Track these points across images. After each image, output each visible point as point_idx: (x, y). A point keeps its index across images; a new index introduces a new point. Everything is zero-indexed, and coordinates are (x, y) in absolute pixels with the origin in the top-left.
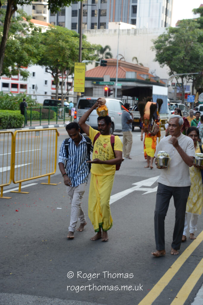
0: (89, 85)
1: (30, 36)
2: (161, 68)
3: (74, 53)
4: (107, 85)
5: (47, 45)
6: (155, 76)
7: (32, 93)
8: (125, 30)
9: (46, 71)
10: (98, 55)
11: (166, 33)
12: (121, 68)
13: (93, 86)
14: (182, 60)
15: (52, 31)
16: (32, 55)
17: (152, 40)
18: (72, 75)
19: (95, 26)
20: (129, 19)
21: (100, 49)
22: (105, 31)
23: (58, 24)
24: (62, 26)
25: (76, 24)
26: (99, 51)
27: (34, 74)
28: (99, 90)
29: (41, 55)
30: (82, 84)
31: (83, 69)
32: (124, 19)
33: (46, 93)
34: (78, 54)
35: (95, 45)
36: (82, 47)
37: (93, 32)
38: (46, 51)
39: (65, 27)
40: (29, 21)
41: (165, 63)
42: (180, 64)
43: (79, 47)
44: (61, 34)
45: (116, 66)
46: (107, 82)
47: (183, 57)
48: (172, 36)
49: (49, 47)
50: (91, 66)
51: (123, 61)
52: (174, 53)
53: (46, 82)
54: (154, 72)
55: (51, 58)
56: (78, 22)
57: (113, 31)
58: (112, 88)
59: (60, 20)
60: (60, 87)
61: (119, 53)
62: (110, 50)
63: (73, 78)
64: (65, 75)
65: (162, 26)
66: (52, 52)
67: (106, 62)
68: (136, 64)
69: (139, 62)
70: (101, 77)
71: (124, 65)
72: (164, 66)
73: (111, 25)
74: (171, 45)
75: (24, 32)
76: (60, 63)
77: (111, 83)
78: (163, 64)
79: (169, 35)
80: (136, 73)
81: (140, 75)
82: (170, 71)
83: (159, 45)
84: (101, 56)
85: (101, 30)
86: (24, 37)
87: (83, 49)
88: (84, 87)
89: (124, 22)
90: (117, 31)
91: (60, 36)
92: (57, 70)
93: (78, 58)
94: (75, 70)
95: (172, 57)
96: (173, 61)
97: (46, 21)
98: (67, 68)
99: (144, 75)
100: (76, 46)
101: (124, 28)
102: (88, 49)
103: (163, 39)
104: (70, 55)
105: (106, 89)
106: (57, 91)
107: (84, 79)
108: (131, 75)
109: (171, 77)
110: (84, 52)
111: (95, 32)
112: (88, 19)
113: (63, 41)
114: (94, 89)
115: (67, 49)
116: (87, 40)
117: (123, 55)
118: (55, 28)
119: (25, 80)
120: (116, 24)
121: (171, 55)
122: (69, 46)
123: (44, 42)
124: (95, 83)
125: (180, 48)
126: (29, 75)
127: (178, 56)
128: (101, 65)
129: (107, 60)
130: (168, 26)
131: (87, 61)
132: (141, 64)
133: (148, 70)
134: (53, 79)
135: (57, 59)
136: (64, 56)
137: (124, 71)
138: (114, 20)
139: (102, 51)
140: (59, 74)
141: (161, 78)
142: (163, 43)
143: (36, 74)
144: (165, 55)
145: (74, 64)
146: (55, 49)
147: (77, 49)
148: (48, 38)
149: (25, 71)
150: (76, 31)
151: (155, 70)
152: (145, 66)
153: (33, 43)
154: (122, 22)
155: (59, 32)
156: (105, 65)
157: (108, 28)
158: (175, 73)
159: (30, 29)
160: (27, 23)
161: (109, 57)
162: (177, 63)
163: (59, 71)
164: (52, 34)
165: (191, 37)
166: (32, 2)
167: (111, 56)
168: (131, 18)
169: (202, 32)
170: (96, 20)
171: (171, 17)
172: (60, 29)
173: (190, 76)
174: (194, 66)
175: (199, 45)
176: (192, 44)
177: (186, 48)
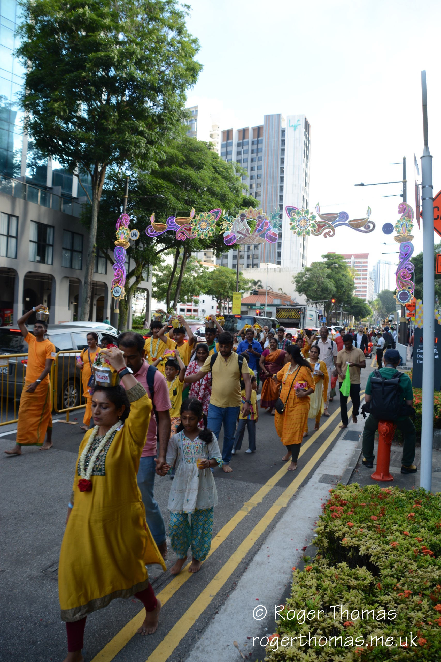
0: (245, 309)
1: (201, 274)
2: (300, 296)
3: (232, 285)
4: (258, 309)
5: (213, 280)
7: (202, 315)
8: (273, 269)
9: (213, 299)
10: (252, 287)
11: (303, 271)
12: (269, 296)
13: (247, 310)
14: (315, 291)
15: (218, 270)
16: (202, 287)
17: (293, 276)
18: (232, 302)
19: (250, 266)
20: (275, 261)
21: (253, 282)
22: (258, 269)
23: (223, 265)
24: (225, 266)
25: (235, 264)
26: (253, 284)
27: (203, 301)
28: (252, 313)
29: (208, 287)
30: (239, 308)
31: (240, 297)
32: (272, 261)
34: (236, 286)
35: (249, 280)
37: (248, 270)
38: (212, 284)
39: (227, 267)
40: (199, 263)
41: (303, 292)
42: (314, 294)
45: (266, 295)
46: (258, 307)
47: (316, 289)
49: (215, 281)
50: (246, 295)
51: (271, 291)
52: (309, 286)
53: (212, 307)
54: (294, 299)
55: (215, 289)
56: (237, 263)
57: (263, 270)
58: (262, 311)
59: (224, 263)
60: (223, 310)
61: (268, 285)
62: (261, 283)
63: (232, 304)
64: (227, 302)
65: (300, 266)
66: (216, 285)
67: (258, 292)
68: (281, 294)
70: (254, 303)
71: (272, 294)
72: (302, 295)
73: (262, 265)
74: (307, 280)
75: (196, 271)
76: (223, 293)
77: (261, 307)
78: (301, 293)
79: (306, 273)
80: (281, 300)
81: (284, 301)
82: (307, 299)
83: (298, 279)
84: (254, 287)
85: (254, 269)
86: (196, 275)
87: (240, 282)
88: (240, 311)
89: (272, 263)
90: (267, 270)
91: (223, 273)
92: (220, 298)
93: (236, 289)
94: (234, 298)
95: (308, 289)
96: (309, 291)
97: (213, 263)
98: (228, 297)
99: (287, 301)
100: (234, 280)
102: (244, 282)
103: (301, 275)
104: (229, 287)
105: (258, 312)
107: (241, 304)
108: (277, 302)
109: (308, 304)
110: (241, 285)
111: (250, 270)
112: (245, 261)
113: (224, 277)
114: (248, 312)
115: (228, 283)
116: (243, 276)
117: (271, 287)
118: (220, 268)
119: (196, 306)
120: (266, 264)
122: (229, 280)
123: (211, 278)
124: (249, 307)
125: (314, 282)
126: (199, 302)
127: (312, 288)
128: (255, 294)
129: (259, 290)
130: (304, 266)
131: (243, 291)
132: (285, 293)
133: (290, 298)
134: (217, 305)
135: (221, 290)
136: (225, 287)
137: (272, 299)
138: (264, 262)
139: (255, 283)
140: (222, 301)
141: (300, 304)
142: (301, 278)
143: (205, 302)
144: (302, 287)
145: (233, 294)
146: (219, 283)
147: (236, 282)
148: (214, 275)
149: (197, 299)
150: (235, 270)
151: (296, 298)
152: (288, 295)
153: (202, 279)
154: (270, 263)
155: (223, 271)
156: (257, 294)
157: (260, 267)
158: (310, 300)
159: (201, 269)
160: (198, 265)
161: (260, 288)
162: (312, 293)
163: (222, 298)
164: (217, 272)
165: (321, 275)
166: (202, 250)
167: (262, 288)
168: (277, 260)
169: (329, 271)
170: (251, 261)
171: (306, 260)
172: (224, 268)
173: (322, 302)
174: (325, 295)
175: (327, 280)
176: (323, 279)
177: (318, 282)
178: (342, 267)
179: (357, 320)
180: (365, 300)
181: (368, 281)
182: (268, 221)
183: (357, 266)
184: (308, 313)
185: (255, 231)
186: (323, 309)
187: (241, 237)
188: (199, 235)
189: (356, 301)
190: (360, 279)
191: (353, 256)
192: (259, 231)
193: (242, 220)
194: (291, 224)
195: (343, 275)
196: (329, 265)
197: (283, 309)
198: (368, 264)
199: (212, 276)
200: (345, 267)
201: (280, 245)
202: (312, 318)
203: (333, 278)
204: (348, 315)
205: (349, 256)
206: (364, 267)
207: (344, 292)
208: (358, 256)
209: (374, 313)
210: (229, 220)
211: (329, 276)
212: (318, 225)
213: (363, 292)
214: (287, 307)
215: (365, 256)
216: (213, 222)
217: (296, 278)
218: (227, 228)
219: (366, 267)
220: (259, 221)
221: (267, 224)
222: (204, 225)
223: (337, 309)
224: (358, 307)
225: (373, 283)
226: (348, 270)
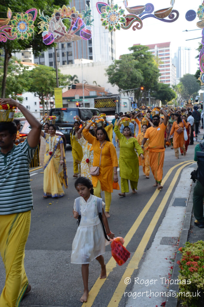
0: (65, 102)
1: (22, 73)
2: (113, 87)
3: (52, 82)
4: (77, 102)
5: (34, 78)
6: (109, 93)
8: (86, 64)
9: (35, 96)
10: (69, 82)
11: (114, 64)
12: (86, 89)
13: (68, 103)
14: (126, 81)
15: (37, 68)
16: (25, 86)
17: (105, 69)
18: (53, 97)
19: (65, 63)
20: (88, 56)
21: (70, 77)
22: (72, 65)
23: (41, 63)
24: (43, 64)
25: (52, 62)
26: (70, 79)
27: (27, 98)
28: (72, 106)
29: (30, 85)
30: (60, 102)
31: (61, 92)
32: (85, 56)
33: (36, 111)
34: (55, 82)
35: (66, 75)
36: (58, 77)
37: (64, 67)
38: (34, 82)
39: (45, 65)
40: (19, 62)
41: (115, 83)
42: (124, 84)
43: (56, 77)
44: (43, 70)
45: (82, 88)
46: (77, 100)
47: (127, 79)
48: (117, 65)
49: (35, 79)
50: (65, 90)
51: (87, 84)
52: (120, 77)
53: (35, 103)
54: (108, 90)
55: (37, 87)
56: (53, 61)
57: (78, 65)
58: (81, 103)
59: (41, 61)
60: (45, 105)
61: (84, 79)
62: (77, 77)
63: (53, 99)
64: (48, 97)
65: (110, 60)
66: (38, 83)
67: (75, 86)
68: (96, 86)
69: (98, 84)
70: (73, 96)
71: (88, 87)
72: (114, 85)
73: (76, 61)
74: (118, 71)
75: (17, 71)
76: (44, 89)
77: (80, 100)
78: (114, 84)
79: (116, 65)
80: (96, 91)
81: (99, 93)
82: (119, 89)
83: (110, 72)
84: (71, 82)
85: (70, 65)
86: (17, 75)
87: (59, 78)
88: (62, 104)
89: (85, 58)
90: (81, 65)
91: (42, 71)
92: (42, 94)
93: (56, 85)
94: (55, 93)
95: (119, 80)
96: (120, 81)
97: (32, 62)
98: (49, 93)
99: (102, 92)
100: (53, 77)
101: (85, 63)
102: (62, 78)
103: (112, 68)
104: (50, 83)
105: (77, 104)
106: (44, 109)
107: (61, 98)
108: (93, 93)
109: (120, 93)
110: (60, 81)
111: (66, 66)
112: (60, 59)
113: (44, 74)
114: (69, 105)
115: (48, 80)
116: (61, 73)
117: (86, 81)
118: (38, 66)
120: (80, 60)
121: (118, 78)
122: (49, 77)
123: (32, 76)
124: (69, 100)
125: (124, 73)
126: (23, 99)
127: (123, 78)
128: (73, 88)
129: (76, 84)
130: (114, 60)
131: (62, 86)
132: (99, 86)
133: (104, 89)
134: (40, 101)
135: (42, 87)
136: (46, 84)
137: (88, 91)
138: (78, 58)
139: (72, 78)
140: (44, 97)
141: (114, 93)
142: (112, 70)
143: (28, 99)
144: (114, 78)
145: (54, 89)
146: (40, 80)
147: (55, 79)
148: (34, 74)
149: (20, 97)
150: (53, 67)
151: (109, 89)
152: (102, 86)
153: (23, 78)
154: (83, 58)
155: (42, 69)
156: (75, 88)
157: (74, 63)
158: (122, 90)
159: (21, 68)
160: (19, 65)
161: (77, 82)
162: (123, 83)
163: (44, 95)
164: (37, 71)
165: (130, 66)
166: (22, 51)
167: (78, 82)
168: (89, 56)
169: (137, 62)
170: (65, 58)
171: (115, 53)
172: (42, 66)
173: (132, 91)
174: (134, 84)
175: (135, 70)
176: (131, 70)
177: (127, 73)
178: (148, 57)
179: (164, 103)
180: (169, 85)
181: (171, 68)
182: (81, 19)
183: (160, 55)
184: (122, 101)
185: (71, 29)
186: (133, 96)
187: (58, 36)
188: (19, 36)
189: (162, 87)
190: (164, 66)
191: (156, 46)
192: (74, 29)
193: (58, 19)
194: (102, 20)
195: (149, 64)
196: (136, 56)
197: (100, 99)
198: (170, 52)
199: (33, 74)
200: (151, 56)
201: (90, 42)
202: (126, 105)
203: (141, 68)
204: (156, 99)
205: (153, 46)
206: (166, 54)
207: (151, 80)
208: (160, 45)
209: (178, 96)
210: (45, 20)
211: (137, 67)
212: (127, 19)
213: (167, 78)
214: (103, 97)
215: (167, 45)
216: (31, 23)
217: (108, 70)
218: (45, 28)
219: (169, 54)
220: (73, 19)
221: (80, 21)
222: (22, 26)
223: (146, 95)
224: (163, 91)
225: (175, 69)
226: (153, 58)
